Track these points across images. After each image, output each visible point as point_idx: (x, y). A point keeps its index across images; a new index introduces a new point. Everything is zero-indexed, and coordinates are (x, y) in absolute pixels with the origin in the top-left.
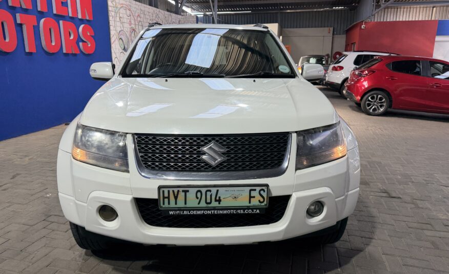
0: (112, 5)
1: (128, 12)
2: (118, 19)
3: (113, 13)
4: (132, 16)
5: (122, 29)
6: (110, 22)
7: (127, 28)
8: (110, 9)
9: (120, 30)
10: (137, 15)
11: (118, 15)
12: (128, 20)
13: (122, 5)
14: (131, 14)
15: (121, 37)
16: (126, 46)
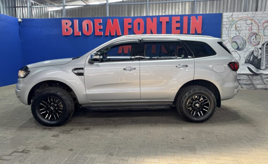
0: (227, 20)
1: (249, 22)
2: (233, 28)
3: (227, 26)
4: (254, 24)
5: (238, 35)
6: (223, 32)
7: (245, 33)
8: (224, 23)
9: (235, 35)
10: (263, 21)
11: (234, 26)
12: (248, 28)
13: (241, 18)
14: (253, 22)
15: (235, 40)
16: (240, 47)
